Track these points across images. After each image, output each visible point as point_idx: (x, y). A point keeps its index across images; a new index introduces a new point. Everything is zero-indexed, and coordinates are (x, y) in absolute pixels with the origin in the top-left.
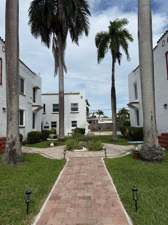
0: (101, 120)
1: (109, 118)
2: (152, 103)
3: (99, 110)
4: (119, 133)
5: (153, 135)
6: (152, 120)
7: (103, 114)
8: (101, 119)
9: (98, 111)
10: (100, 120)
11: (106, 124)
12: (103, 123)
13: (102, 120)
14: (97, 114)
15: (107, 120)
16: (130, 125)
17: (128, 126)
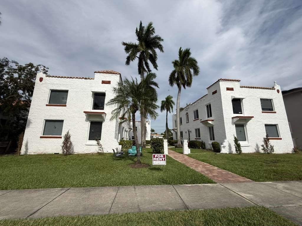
7: (154, 132)
16: (173, 139)
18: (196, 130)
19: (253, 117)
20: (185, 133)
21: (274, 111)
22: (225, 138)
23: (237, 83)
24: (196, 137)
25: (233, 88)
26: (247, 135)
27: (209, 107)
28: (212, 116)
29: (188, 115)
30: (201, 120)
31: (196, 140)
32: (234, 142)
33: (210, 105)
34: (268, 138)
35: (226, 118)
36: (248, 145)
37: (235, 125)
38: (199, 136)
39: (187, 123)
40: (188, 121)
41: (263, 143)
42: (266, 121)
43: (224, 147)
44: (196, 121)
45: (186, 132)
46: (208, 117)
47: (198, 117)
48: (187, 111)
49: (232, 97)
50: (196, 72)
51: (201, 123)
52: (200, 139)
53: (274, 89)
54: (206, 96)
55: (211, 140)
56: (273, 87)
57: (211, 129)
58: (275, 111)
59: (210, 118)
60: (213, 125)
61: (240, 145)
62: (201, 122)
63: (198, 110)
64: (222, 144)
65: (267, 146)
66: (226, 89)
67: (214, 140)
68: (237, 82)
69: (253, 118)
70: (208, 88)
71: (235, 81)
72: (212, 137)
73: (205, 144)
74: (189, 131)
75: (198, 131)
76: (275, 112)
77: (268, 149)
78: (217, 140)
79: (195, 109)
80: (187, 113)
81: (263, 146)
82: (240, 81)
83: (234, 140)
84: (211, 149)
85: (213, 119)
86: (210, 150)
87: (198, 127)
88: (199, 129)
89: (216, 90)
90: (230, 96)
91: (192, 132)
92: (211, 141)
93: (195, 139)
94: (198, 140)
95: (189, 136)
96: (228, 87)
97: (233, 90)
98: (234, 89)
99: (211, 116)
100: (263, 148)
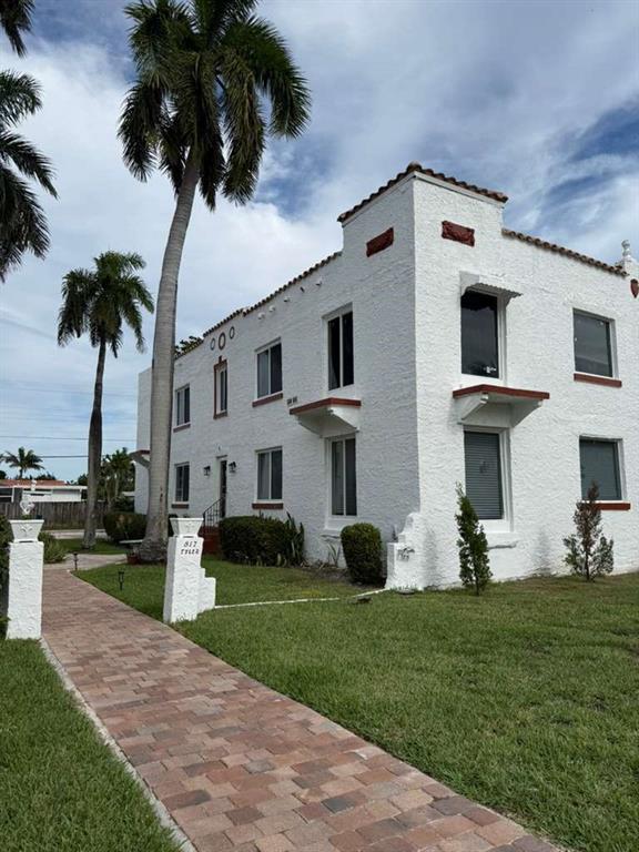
0: (33, 489)
1: (61, 483)
2: (164, 474)
3: (21, 451)
4: (101, 534)
5: (160, 524)
6: (161, 500)
7: (37, 467)
8: (33, 487)
9: (17, 454)
10: (29, 490)
11: (55, 504)
12: (42, 503)
13: (37, 490)
14: (10, 464)
15: (55, 491)
16: (133, 510)
17: (128, 511)
18: (262, 456)
19: (546, 396)
20: (202, 471)
21: (614, 378)
22: (415, 502)
23: (489, 208)
24: (259, 498)
25: (472, 231)
26: (511, 489)
27: (341, 331)
28: (352, 382)
29: (224, 376)
30: (295, 400)
31: (257, 513)
32: (455, 526)
33: (348, 318)
34: (597, 502)
35: (427, 394)
36: (511, 542)
37: (465, 432)
38: (277, 493)
39: (216, 417)
40: (224, 405)
41: (572, 529)
42: (584, 422)
43: (406, 554)
44: (266, 407)
45: (208, 468)
46: (334, 384)
47: (277, 384)
48: (221, 348)
49: (463, 275)
50: (290, 113)
51: (293, 416)
52: (280, 507)
53: (624, 275)
54: (332, 262)
55: (337, 512)
56: (620, 267)
57: (343, 450)
58: (617, 375)
59: (343, 393)
60: (354, 431)
61: (485, 542)
62: (292, 412)
63: (279, 346)
64: (395, 539)
65: (587, 544)
66: (440, 229)
67: (352, 511)
68: (493, 200)
69: (545, 400)
70: (348, 214)
71: (485, 192)
72: (346, 500)
73: (306, 536)
74: (224, 465)
75: (271, 462)
76: (618, 384)
77: (590, 559)
78: (369, 512)
79: (266, 339)
80: (222, 363)
81: (569, 542)
82: (504, 199)
83: (458, 518)
84: (332, 562)
85: (355, 398)
86: (329, 569)
87: (271, 442)
88: (277, 454)
89: (391, 230)
90: (457, 273)
91: (237, 469)
92: (338, 518)
93: (255, 506)
94: (267, 514)
95: (224, 491)
96: (449, 220)
97: (472, 244)
98: (475, 236)
99: (349, 380)
100: (569, 551)
